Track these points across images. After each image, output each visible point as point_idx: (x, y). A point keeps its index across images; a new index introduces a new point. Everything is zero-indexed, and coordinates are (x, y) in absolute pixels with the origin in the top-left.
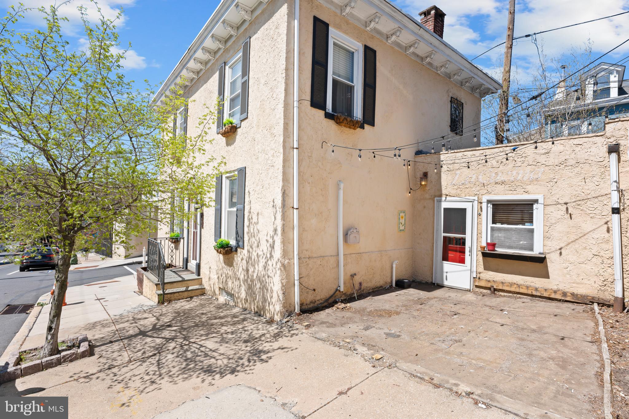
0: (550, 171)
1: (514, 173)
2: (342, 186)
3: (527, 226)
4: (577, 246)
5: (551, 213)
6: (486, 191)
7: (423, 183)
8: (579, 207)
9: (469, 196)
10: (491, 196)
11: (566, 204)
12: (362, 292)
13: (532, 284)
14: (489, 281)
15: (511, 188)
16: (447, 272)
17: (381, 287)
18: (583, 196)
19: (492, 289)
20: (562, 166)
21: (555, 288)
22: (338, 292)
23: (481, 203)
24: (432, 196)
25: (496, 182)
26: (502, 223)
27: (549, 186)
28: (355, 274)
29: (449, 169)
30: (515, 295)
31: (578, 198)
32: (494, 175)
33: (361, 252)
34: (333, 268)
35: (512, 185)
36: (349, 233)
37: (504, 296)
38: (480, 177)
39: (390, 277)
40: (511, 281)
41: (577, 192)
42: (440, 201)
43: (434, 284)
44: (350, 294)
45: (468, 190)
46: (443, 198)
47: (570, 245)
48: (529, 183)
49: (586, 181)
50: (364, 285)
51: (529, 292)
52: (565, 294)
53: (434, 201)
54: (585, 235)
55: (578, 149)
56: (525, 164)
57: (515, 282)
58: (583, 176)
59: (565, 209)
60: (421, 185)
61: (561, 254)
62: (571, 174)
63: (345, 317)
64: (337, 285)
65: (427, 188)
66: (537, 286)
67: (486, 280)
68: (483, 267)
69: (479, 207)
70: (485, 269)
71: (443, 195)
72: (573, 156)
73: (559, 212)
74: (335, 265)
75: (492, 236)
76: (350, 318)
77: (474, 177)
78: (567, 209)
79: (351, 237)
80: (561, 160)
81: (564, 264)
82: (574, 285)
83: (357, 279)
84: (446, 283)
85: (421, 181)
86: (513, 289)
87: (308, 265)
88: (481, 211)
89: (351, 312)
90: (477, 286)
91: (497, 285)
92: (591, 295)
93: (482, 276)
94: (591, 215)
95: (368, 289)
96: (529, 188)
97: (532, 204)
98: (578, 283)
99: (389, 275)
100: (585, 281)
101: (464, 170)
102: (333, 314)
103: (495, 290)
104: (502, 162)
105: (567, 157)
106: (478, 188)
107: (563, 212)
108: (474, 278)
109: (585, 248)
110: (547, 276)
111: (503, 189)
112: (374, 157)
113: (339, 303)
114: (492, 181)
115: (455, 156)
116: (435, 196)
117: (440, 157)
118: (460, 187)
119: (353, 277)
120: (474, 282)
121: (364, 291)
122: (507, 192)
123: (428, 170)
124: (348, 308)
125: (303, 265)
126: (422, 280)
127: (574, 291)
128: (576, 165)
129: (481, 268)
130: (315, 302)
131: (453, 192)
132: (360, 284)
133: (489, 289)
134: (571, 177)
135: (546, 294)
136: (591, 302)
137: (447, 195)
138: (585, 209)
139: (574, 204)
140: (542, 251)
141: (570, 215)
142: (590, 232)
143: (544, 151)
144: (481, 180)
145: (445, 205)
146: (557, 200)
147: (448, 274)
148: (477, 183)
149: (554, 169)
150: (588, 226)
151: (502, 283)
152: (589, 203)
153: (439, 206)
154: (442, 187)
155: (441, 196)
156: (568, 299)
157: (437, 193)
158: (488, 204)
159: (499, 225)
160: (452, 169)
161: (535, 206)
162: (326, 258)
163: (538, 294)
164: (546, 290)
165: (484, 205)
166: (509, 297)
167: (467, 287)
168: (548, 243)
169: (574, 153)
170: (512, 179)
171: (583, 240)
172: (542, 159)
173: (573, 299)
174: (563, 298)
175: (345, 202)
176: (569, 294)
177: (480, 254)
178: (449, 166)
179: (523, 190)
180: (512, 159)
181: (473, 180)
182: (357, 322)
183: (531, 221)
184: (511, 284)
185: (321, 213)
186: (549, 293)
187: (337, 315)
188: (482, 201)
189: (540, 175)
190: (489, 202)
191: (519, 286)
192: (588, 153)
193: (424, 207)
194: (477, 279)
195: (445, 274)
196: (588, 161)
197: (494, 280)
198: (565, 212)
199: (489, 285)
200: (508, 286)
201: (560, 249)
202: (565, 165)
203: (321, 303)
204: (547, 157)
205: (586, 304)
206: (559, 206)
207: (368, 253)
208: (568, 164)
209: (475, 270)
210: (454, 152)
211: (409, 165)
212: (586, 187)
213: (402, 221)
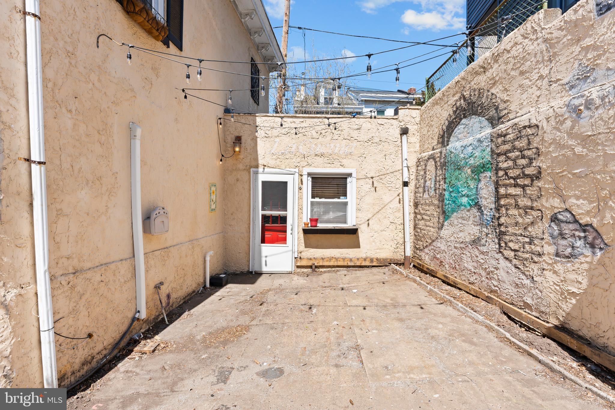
0: (361, 147)
1: (332, 145)
2: (139, 132)
3: (342, 200)
4: (380, 216)
5: (361, 187)
6: (306, 163)
7: (237, 149)
8: (381, 181)
9: (290, 168)
10: (311, 168)
11: (372, 178)
12: (171, 309)
13: (347, 256)
14: (310, 259)
15: (329, 161)
16: (266, 257)
17: (194, 292)
18: (384, 172)
19: (314, 267)
20: (370, 143)
21: (364, 256)
22: (136, 322)
23: (301, 175)
24: (246, 166)
25: (316, 154)
26: (320, 198)
27: (360, 160)
28: (162, 283)
29: (267, 135)
30: (333, 269)
31: (381, 173)
32: (314, 146)
33: (168, 245)
34: (125, 282)
35: (331, 158)
36: (153, 216)
37: (325, 272)
38: (300, 147)
39: (202, 275)
40: (329, 256)
41: (380, 168)
42: (257, 173)
43: (252, 272)
44: (154, 319)
45: (288, 161)
46: (261, 169)
47: (375, 216)
48: (344, 157)
49: (386, 157)
50: (173, 296)
51: (345, 264)
52: (372, 260)
53: (249, 172)
54: (385, 206)
55: (381, 128)
56: (341, 138)
57: (333, 256)
58: (384, 153)
59: (371, 183)
60: (235, 151)
61: (368, 224)
62: (376, 151)
63: (167, 368)
64: (134, 310)
65: (241, 156)
66: (351, 257)
67: (308, 259)
68: (304, 245)
69: (300, 181)
70: (306, 247)
71: (260, 166)
72: (377, 134)
73: (367, 186)
74: (130, 276)
75: (312, 210)
76: (178, 366)
77: (294, 147)
78: (373, 182)
79: (157, 223)
80: (368, 137)
81: (371, 233)
82: (378, 251)
83: (164, 290)
84: (265, 269)
85: (234, 147)
86: (331, 263)
87: (73, 288)
88: (302, 184)
89: (171, 352)
90: (298, 267)
91: (317, 261)
92: (389, 258)
93: (304, 255)
94: (389, 188)
95: (179, 300)
96: (344, 162)
97: (346, 178)
98: (380, 249)
99: (201, 273)
100: (385, 246)
101: (283, 138)
102: (138, 370)
103: (316, 267)
104: (321, 133)
105: (373, 135)
106: (299, 159)
107: (370, 185)
108: (296, 258)
109: (385, 217)
110: (358, 246)
111: (322, 162)
112: (186, 97)
113: (143, 342)
114: (312, 153)
115: (273, 121)
116: (251, 167)
117: (256, 119)
118: (280, 157)
119: (159, 288)
120: (296, 262)
121: (174, 307)
122: (326, 165)
123: (241, 134)
124: (162, 345)
125: (60, 291)
126: (236, 271)
127: (377, 257)
128: (380, 143)
129: (302, 247)
130: (93, 358)
131: (272, 163)
132: (168, 296)
133: (311, 267)
134: (376, 153)
135: (358, 264)
136: (389, 264)
137: (265, 166)
138: (385, 182)
139: (378, 178)
140: (355, 224)
141: (375, 188)
142: (389, 203)
143: (356, 127)
144: (301, 151)
145: (262, 178)
146: (366, 175)
147: (268, 259)
148: (298, 154)
149: (364, 144)
150: (387, 198)
151: (323, 259)
152: (388, 177)
153: (256, 180)
154: (259, 156)
155: (257, 167)
156: (374, 264)
157: (253, 163)
158: (308, 177)
159: (317, 200)
160: (270, 135)
161: (349, 180)
162: (113, 266)
163: (352, 264)
164: (358, 259)
165: (305, 178)
166: (329, 272)
167: (289, 269)
168: (360, 215)
169: (378, 132)
170: (330, 151)
171: (383, 210)
172: (355, 134)
173: (378, 263)
174: (371, 264)
175: (143, 163)
176: (375, 260)
177: (302, 232)
178: (267, 132)
179: (340, 163)
180: (330, 131)
181: (293, 150)
182: (195, 371)
183: (345, 195)
184: (331, 259)
185: (99, 179)
186: (360, 262)
187: (149, 368)
188: (302, 174)
189: (353, 149)
190: (309, 174)
191: (337, 259)
192: (388, 133)
193: (238, 180)
194: (299, 259)
195: (263, 260)
196: (387, 140)
197: (315, 256)
198: (372, 186)
199: (310, 264)
200: (327, 261)
201: (368, 220)
202: (371, 141)
203: (105, 356)
204: (360, 132)
205: (386, 266)
206: (367, 180)
207: (178, 246)
208: (374, 141)
209: (296, 250)
210: (273, 116)
211: (221, 124)
212: (386, 163)
213: (213, 197)
